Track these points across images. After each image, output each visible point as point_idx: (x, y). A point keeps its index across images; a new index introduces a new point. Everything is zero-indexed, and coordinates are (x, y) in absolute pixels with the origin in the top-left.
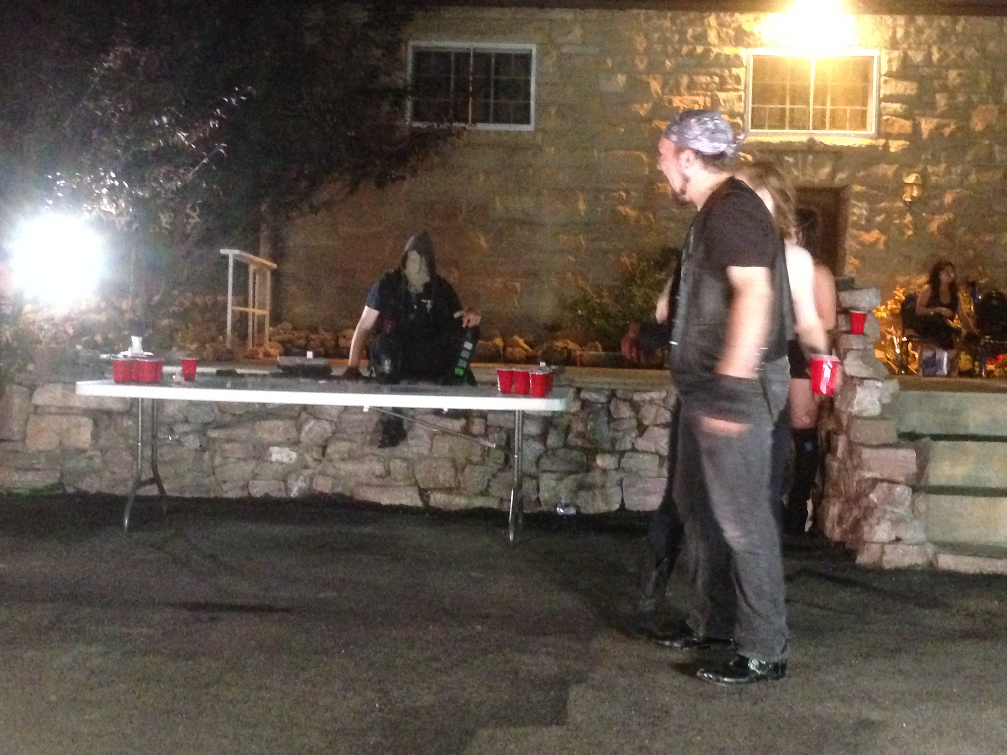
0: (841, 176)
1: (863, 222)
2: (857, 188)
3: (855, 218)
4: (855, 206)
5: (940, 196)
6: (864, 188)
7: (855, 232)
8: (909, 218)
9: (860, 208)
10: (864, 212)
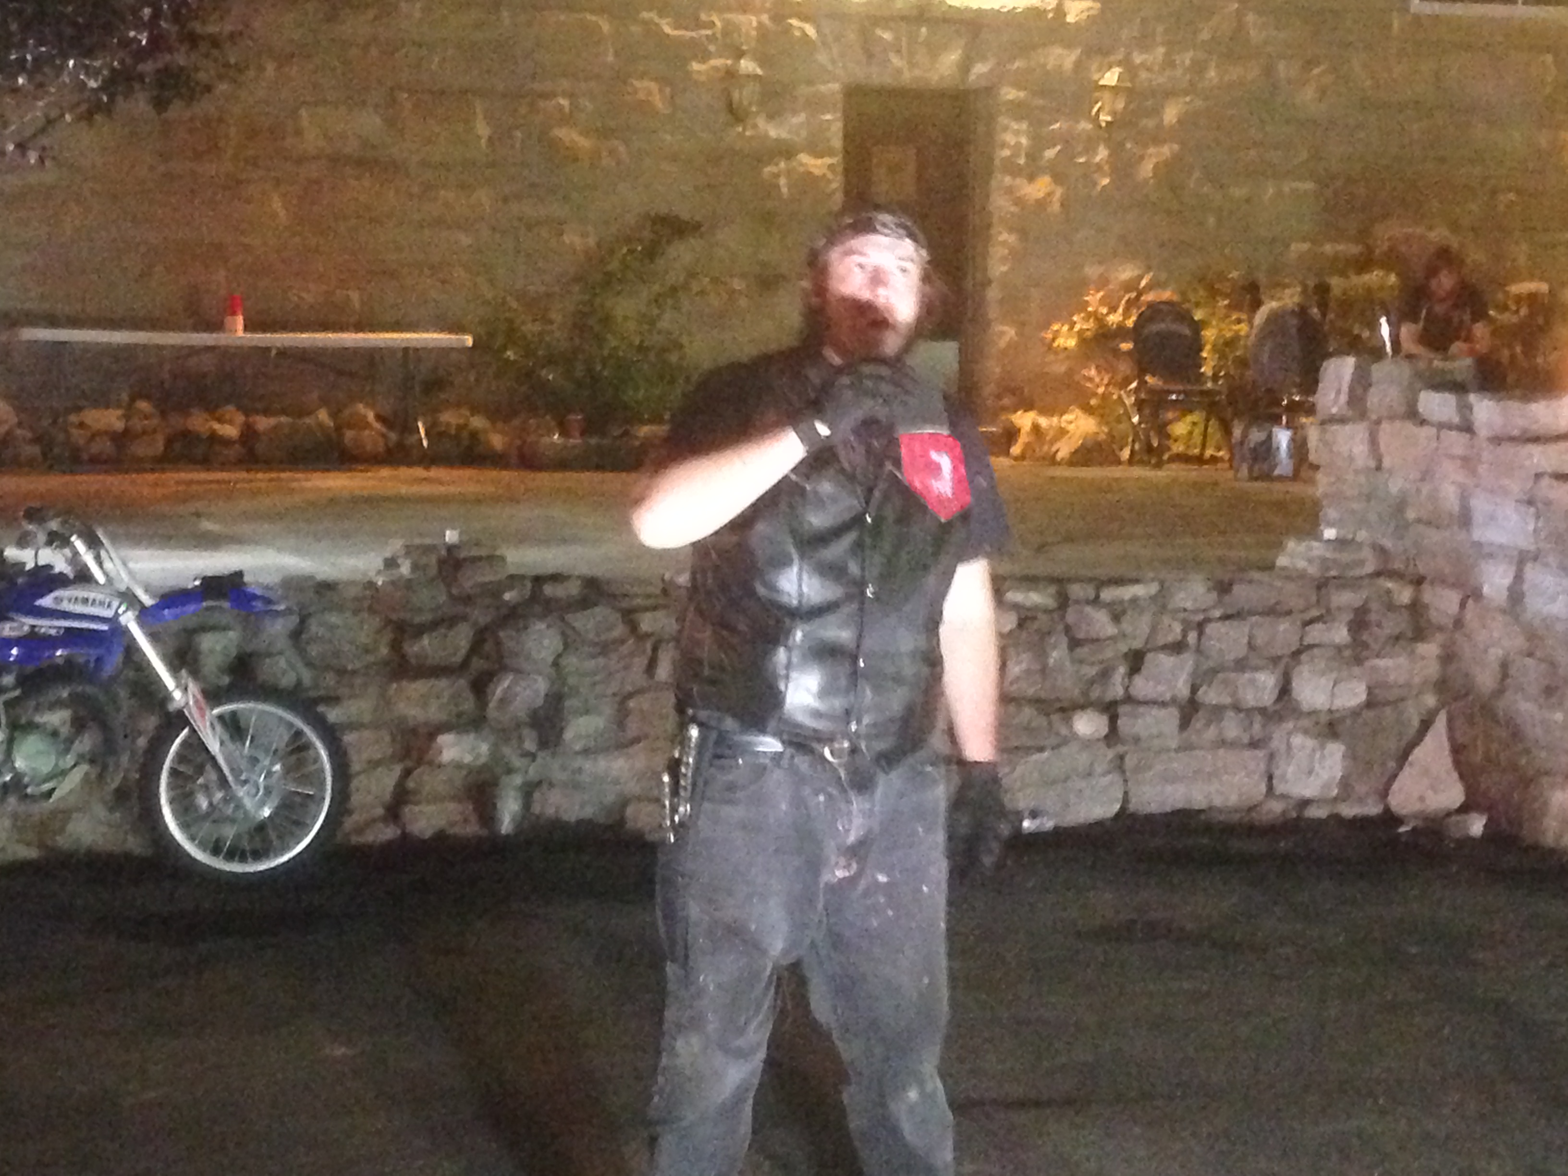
0: (980, 69)
1: (1022, 161)
2: (1010, 94)
3: (1006, 153)
4: (1006, 129)
5: (1157, 111)
6: (1022, 94)
7: (1008, 180)
8: (1102, 154)
9: (1017, 133)
10: (1024, 141)
